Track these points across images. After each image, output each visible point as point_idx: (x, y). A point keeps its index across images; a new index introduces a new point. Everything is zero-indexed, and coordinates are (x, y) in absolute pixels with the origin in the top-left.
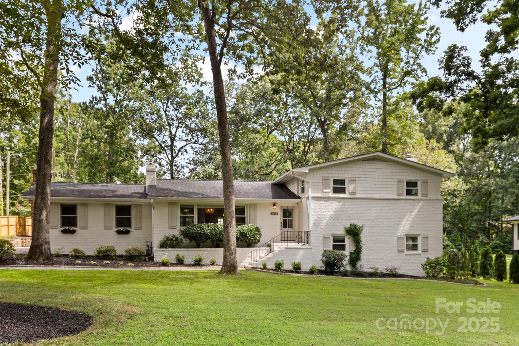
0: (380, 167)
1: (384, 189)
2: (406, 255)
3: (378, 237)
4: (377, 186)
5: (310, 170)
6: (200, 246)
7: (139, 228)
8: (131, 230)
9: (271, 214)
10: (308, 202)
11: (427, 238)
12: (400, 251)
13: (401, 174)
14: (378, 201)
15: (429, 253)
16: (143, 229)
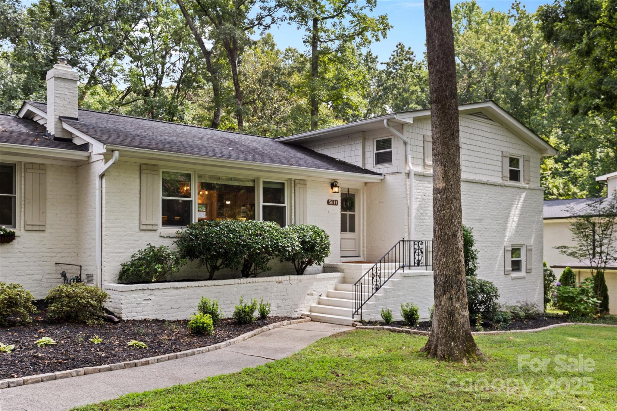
0: (486, 129)
1: (490, 167)
2: (513, 279)
3: (486, 250)
4: (483, 161)
5: (415, 119)
6: (214, 277)
7: (40, 229)
8: (17, 231)
9: (329, 202)
10: (408, 183)
11: (531, 250)
12: (506, 274)
13: (505, 144)
14: (486, 187)
15: (532, 274)
16: (48, 230)
